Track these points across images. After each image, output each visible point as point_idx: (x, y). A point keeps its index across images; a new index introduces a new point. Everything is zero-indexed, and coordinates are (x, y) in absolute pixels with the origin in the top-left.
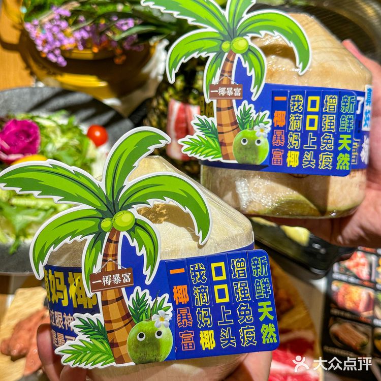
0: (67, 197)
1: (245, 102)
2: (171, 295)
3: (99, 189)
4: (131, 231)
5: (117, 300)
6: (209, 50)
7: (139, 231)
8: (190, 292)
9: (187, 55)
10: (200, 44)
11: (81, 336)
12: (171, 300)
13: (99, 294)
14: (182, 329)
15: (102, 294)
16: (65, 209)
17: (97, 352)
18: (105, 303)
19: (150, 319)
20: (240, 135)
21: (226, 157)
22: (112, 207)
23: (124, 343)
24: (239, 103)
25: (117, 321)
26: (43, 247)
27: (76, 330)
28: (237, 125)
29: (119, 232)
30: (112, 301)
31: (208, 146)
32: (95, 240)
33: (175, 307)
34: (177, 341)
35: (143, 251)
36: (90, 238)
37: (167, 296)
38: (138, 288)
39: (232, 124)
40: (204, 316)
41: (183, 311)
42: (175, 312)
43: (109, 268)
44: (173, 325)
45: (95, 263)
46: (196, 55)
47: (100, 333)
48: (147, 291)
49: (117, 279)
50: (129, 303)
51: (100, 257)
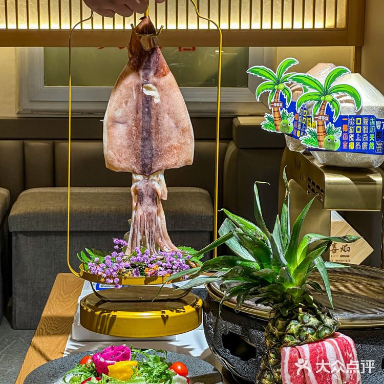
0: (311, 87)
1: (284, 109)
2: (342, 127)
3: (322, 86)
4: (331, 102)
6: (270, 89)
8: (348, 128)
9: (262, 91)
10: (266, 87)
12: (342, 130)
13: (316, 122)
14: (344, 141)
16: (311, 91)
18: (318, 125)
20: (282, 122)
21: (277, 130)
22: (325, 93)
24: (281, 109)
25: (321, 133)
28: (281, 118)
30: (321, 126)
31: (271, 126)
32: (318, 103)
33: (343, 132)
34: (342, 145)
35: (334, 110)
37: (340, 128)
38: (331, 123)
39: (279, 117)
40: (352, 137)
41: (345, 134)
42: (342, 134)
44: (341, 139)
46: (265, 91)
48: (333, 125)
49: (323, 118)
50: (326, 127)
51: (319, 109)
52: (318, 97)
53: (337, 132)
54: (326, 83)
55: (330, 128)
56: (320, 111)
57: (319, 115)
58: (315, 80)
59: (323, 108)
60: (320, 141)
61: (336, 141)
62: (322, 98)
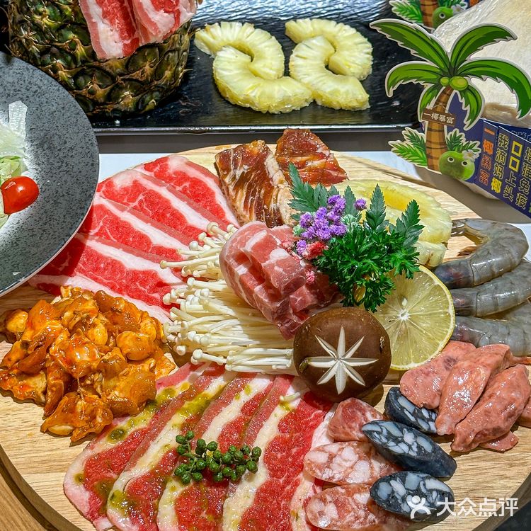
3: (446, 56)
4: (463, 92)
5: (439, 131)
6: (427, 81)
7: (469, 95)
8: (495, 150)
9: (405, 79)
11: (408, 142)
12: (481, 146)
15: (429, 123)
17: (416, 156)
19: (461, 152)
22: (452, 72)
23: (438, 159)
24: (450, 129)
26: (396, 78)
27: (405, 137)
28: (445, 146)
29: (452, 90)
30: (436, 131)
33: (482, 152)
34: (477, 173)
35: (468, 107)
36: (430, 85)
37: (479, 143)
38: (457, 130)
41: (487, 158)
42: (481, 155)
43: (438, 110)
44: (477, 162)
45: (429, 102)
46: (414, 81)
47: (421, 145)
48: (464, 135)
49: (442, 118)
50: (447, 136)
51: (434, 100)
52: (434, 76)
53: (471, 148)
54: (457, 51)
55: (455, 140)
56: (436, 103)
57: (434, 110)
58: (432, 40)
59: (443, 100)
60: (431, 157)
61: (465, 163)
62: (444, 81)
